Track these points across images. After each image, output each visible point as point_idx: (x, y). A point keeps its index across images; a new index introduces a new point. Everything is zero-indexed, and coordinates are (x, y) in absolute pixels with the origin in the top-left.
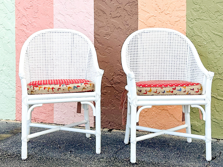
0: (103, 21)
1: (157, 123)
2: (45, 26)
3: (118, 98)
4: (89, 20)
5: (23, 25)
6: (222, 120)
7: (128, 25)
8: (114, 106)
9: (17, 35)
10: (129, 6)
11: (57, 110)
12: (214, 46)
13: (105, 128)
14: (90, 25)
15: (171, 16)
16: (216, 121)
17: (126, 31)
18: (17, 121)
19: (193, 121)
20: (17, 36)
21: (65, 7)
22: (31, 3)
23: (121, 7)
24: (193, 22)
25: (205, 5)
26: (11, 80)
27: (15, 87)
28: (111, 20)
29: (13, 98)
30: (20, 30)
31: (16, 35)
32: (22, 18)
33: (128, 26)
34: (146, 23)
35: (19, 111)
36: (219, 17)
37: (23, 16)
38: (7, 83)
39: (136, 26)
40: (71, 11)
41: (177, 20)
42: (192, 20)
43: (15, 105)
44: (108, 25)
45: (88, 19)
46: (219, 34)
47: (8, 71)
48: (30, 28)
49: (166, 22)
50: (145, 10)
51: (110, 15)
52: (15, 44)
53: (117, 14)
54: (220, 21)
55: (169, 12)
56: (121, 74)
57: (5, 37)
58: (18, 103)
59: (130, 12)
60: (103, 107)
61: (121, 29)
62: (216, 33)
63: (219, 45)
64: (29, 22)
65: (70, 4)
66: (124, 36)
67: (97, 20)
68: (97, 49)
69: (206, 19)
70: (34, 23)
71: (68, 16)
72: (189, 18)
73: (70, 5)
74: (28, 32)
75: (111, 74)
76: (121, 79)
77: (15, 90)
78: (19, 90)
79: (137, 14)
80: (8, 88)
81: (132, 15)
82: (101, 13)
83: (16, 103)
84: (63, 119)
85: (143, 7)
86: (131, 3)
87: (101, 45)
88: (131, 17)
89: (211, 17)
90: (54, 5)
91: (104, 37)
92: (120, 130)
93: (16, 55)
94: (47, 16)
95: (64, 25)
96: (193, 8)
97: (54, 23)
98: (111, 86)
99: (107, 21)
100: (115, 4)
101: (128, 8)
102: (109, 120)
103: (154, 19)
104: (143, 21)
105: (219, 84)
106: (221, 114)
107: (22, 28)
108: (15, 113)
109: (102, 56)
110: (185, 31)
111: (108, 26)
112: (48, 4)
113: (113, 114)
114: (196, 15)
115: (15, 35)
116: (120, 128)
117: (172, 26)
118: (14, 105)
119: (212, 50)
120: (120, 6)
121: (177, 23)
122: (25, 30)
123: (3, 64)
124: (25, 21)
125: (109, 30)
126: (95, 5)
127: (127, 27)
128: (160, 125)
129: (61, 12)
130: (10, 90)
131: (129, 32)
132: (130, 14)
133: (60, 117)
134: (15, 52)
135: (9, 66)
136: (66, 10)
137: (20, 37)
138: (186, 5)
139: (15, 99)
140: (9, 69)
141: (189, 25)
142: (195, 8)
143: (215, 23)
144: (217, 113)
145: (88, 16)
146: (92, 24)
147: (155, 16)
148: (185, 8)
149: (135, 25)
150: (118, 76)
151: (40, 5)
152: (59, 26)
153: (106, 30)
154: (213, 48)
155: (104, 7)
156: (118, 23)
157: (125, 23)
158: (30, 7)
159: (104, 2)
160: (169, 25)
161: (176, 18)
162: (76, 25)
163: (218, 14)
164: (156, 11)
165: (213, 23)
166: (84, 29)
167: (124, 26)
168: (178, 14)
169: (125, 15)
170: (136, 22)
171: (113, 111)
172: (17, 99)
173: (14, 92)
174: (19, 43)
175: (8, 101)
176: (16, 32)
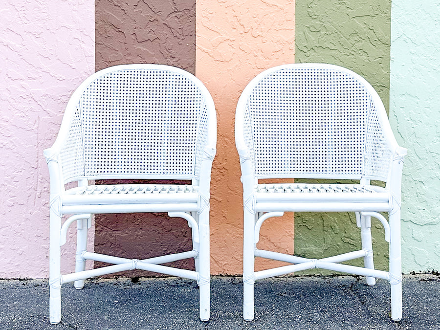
0: (117, 49)
1: (235, 256)
4: (83, 45)
7: (175, 58)
8: (141, 229)
10: (176, 19)
11: (2, 246)
13: (120, 275)
14: (86, 56)
15: (264, 40)
16: (352, 242)
19: (307, 245)
21: (24, 15)
23: (157, 21)
24: (308, 54)
25: (331, 21)
28: (135, 46)
33: (174, 60)
34: (212, 55)
36: (358, 45)
39: (190, 60)
40: (39, 25)
41: (277, 49)
42: (305, 50)
44: (129, 58)
45: (81, 43)
49: (255, 53)
50: (210, 27)
51: (133, 37)
53: (149, 35)
54: (360, 52)
55: (260, 34)
59: (179, 30)
60: (115, 232)
65: (36, 9)
67: (103, 46)
69: (334, 48)
71: (31, 35)
72: (301, 45)
73: (36, 12)
79: (193, 34)
81: (183, 37)
82: (112, 32)
84: (19, 265)
85: (206, 20)
86: (180, 13)
88: (179, 40)
89: (342, 43)
95: (21, 57)
96: (308, 26)
99: (127, 49)
100: (144, 14)
101: (173, 22)
103: (229, 47)
104: (206, 49)
111: (129, 60)
113: (140, 245)
114: (313, 39)
117: (268, 60)
120: (156, 17)
121: (276, 55)
126: (98, 15)
127: (171, 61)
128: (241, 260)
129: (11, 26)
132: (178, 35)
133: (8, 261)
136: (27, 21)
138: (294, 20)
141: (300, 59)
142: (314, 27)
143: (351, 56)
144: (353, 226)
145: (80, 38)
146: (90, 54)
147: (232, 39)
148: (292, 25)
149: (188, 57)
152: (7, 59)
155: (117, 19)
156: (150, 52)
157: (167, 52)
159: (119, 8)
160: (261, 58)
161: (275, 44)
162: (51, 56)
163: (357, 39)
164: (234, 31)
165: (346, 56)
166: (70, 65)
167: (165, 60)
168: (280, 36)
169: (167, 36)
170: (191, 52)
171: (139, 238)
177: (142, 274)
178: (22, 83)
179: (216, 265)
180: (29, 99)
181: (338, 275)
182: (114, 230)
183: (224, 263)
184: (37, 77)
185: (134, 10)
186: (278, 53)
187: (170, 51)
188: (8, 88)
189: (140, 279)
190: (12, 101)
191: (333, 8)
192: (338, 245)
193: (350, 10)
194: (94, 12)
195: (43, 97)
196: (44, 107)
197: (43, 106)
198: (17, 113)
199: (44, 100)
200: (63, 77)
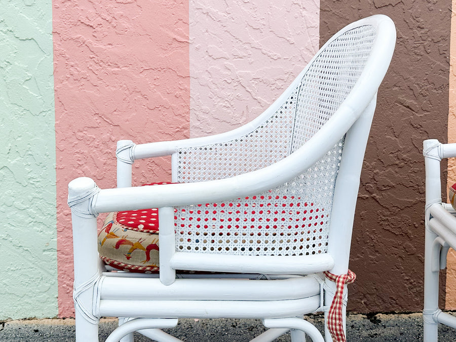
0: (348, 17)
2: (161, 28)
3: (388, 228)
4: (304, 13)
5: (83, 26)
8: (377, 251)
9: (58, 55)
14: (308, 28)
17: (415, 45)
18: (64, 319)
20: (61, 58)
26: (39, 196)
27: (55, 216)
29: (48, 250)
31: (55, 55)
33: (423, 31)
35: (70, 288)
38: (25, 207)
43: (54, 271)
45: (301, 10)
47: (27, 169)
48: (106, 33)
52: (52, 85)
56: (397, 162)
57: (16, 64)
61: (401, 39)
64: (105, 15)
66: (408, 59)
67: (331, 13)
74: (101, 46)
75: (368, 164)
76: (396, 175)
77: (56, 226)
78: (69, 226)
80: (27, 221)
83: (59, 267)
88: (430, 4)
92: (393, 313)
93: (56, 120)
95: (225, 29)
97: (190, 21)
98: (367, 196)
102: (361, 289)
107: (79, 36)
108: (57, 296)
113: (375, 272)
115: (52, 56)
116: (393, 307)
118: (51, 271)
122: (89, 40)
123: (8, 148)
124: (89, 13)
127: (419, 33)
130: (35, 228)
131: (423, 49)
134: (54, 110)
135: (30, 152)
137: (72, 63)
139: (54, 255)
140: (29, 163)
145: (300, 3)
146: (313, 25)
149: (441, 28)
150: (390, 169)
152: (207, 31)
157: (413, 21)
162: (263, 27)
166: (288, 39)
167: (411, 31)
171: (375, 263)
172: (63, 253)
173: (51, 233)
174: (65, 82)
175: (31, 261)
176: (57, 48)
177: (378, 309)
178: (226, 62)
180: (235, 84)
184: (245, 55)
187: (417, 19)
188: (208, 69)
190: (214, 86)
195: (253, 81)
196: (254, 94)
197: (252, 93)
198: (219, 102)
199: (254, 86)
200: (279, 55)
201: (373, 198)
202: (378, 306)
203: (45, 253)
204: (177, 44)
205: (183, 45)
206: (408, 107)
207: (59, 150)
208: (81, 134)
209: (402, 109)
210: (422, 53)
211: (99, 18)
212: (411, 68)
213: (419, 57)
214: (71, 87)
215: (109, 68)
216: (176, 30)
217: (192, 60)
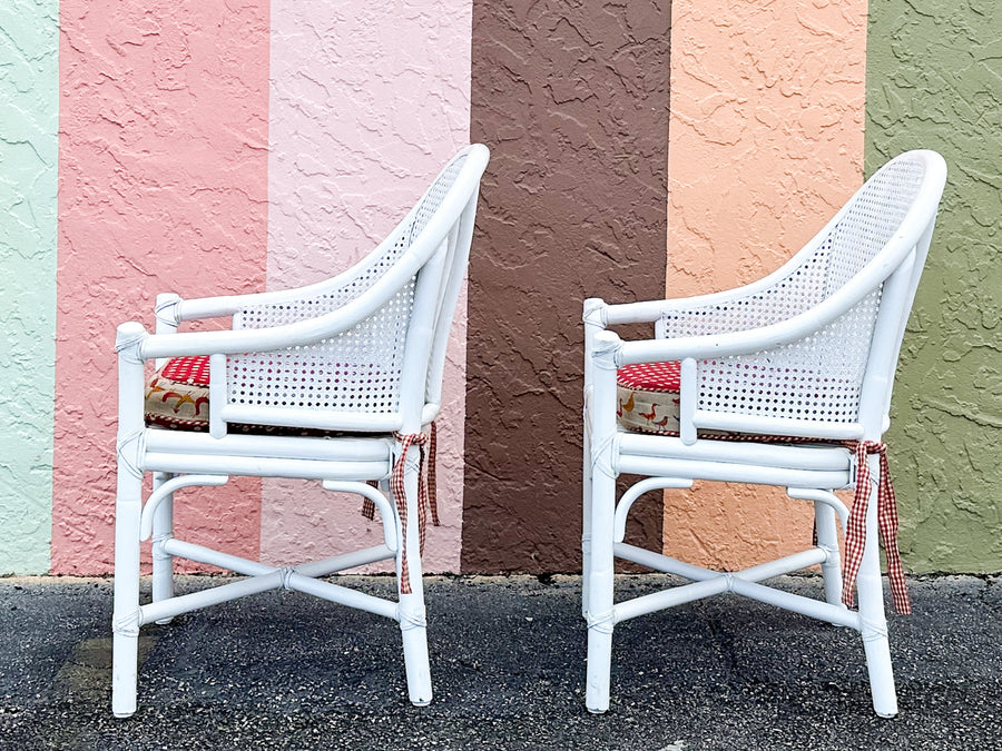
0: (513, 116)
1: (741, 533)
2: (226, 128)
3: (573, 440)
4: (447, 108)
5: (106, 124)
6: (993, 503)
7: (626, 135)
8: (556, 477)
9: (66, 166)
10: (632, 58)
11: (279, 509)
12: (970, 222)
13: (513, 570)
14: (452, 130)
15: (804, 103)
16: (973, 507)
17: (616, 161)
18: (60, 575)
20: (70, 172)
21: (331, 46)
22: (149, 19)
23: (594, 60)
24: (890, 131)
25: (937, 65)
26: (26, 382)
27: (52, 414)
28: (548, 111)
29: (40, 467)
30: (88, 147)
31: (61, 166)
32: (99, 88)
33: (627, 140)
34: (702, 130)
35: (71, 529)
36: (991, 115)
37: (102, 78)
38: (5, 399)
39: (658, 141)
40: (362, 66)
41: (830, 119)
42: (886, 123)
43: (48, 502)
44: (537, 134)
45: (442, 104)
46: (990, 177)
47: (12, 341)
48: (140, 135)
49: (786, 127)
50: (699, 75)
51: (546, 92)
52: (54, 211)
53: (577, 88)
54: (993, 129)
55: (797, 89)
58: (68, 492)
59: (636, 80)
60: (504, 482)
61: (595, 151)
62: (978, 173)
63: (987, 221)
64: (140, 108)
65: (356, 34)
66: (605, 181)
67: (487, 109)
68: (481, 233)
69: (942, 119)
70: (163, 116)
71: (344, 86)
72: (877, 113)
73: (356, 40)
74: (131, 154)
75: (544, 340)
77: (52, 430)
78: (74, 430)
79: (665, 89)
80: (8, 421)
81: (645, 95)
82: (505, 82)
83: (54, 494)
84: (312, 547)
85: (692, 61)
86: (639, 46)
87: (500, 219)
88: (637, 100)
89: (958, 111)
90: (273, 37)
91: (516, 186)
93: (59, 266)
94: (236, 82)
95: (324, 129)
96: (892, 75)
97: (271, 118)
98: (542, 390)
99: (532, 117)
100: (568, 47)
101: (625, 63)
102: (532, 536)
103: (736, 114)
104: (689, 119)
105: (983, 368)
106: (988, 479)
107: (98, 138)
108: (50, 540)
109: (506, 265)
110: (861, 162)
111: (537, 139)
112: (241, 31)
113: (553, 509)
114: (902, 102)
115: (56, 169)
117: (811, 142)
118: (41, 501)
119: (960, 236)
120: (591, 53)
121: (829, 133)
122: (115, 144)
124: (116, 104)
125: (542, 153)
126: (477, 47)
127: (621, 142)
128: (753, 541)
129: (307, 68)
130: (20, 432)
131: (627, 166)
132: (634, 90)
133: (291, 539)
134: (56, 249)
135: (16, 315)
136: (335, 60)
137: (87, 180)
138: (864, 63)
139: (48, 475)
140: (15, 332)
141: (875, 140)
142: (902, 77)
143: (975, 137)
144: (975, 476)
145: (440, 93)
146: (461, 126)
147: (741, 100)
148: (860, 74)
149: (655, 135)
150: (577, 349)
151: (198, 33)
152: (296, 133)
153: (527, 154)
154: (966, 231)
155: (516, 56)
156: (579, 124)
157: (613, 125)
158: (143, 39)
159: (518, 35)
160: (799, 138)
161: (827, 111)
162: (383, 128)
163: (987, 103)
164: (746, 83)
165: (966, 137)
166: (421, 146)
167: (609, 139)
168: (835, 96)
169: (613, 92)
170: (659, 124)
171: (552, 495)
172: (62, 473)
173: (45, 440)
174: (75, 208)
175: (9, 484)
176: (65, 155)
177: (557, 568)
178: (325, 181)
179: (702, 551)
180: (338, 215)
181: (947, 575)
182: (501, 479)
183: (718, 548)
184: (355, 169)
185: (550, 39)
186: (832, 129)
187: (618, 122)
188: (297, 191)
189: (553, 577)
190: (306, 216)
191: (941, 41)
192: (946, 514)
193: (975, 46)
194: (470, 42)
195: (366, 210)
196: (367, 229)
197: (365, 228)
198: (313, 241)
199: (367, 216)
200: (407, 170)
201: (551, 393)
202: (557, 562)
203: (32, 472)
204: (250, 152)
205: (258, 153)
206: (605, 254)
207: (62, 312)
208: (97, 288)
209: (596, 257)
210: (626, 173)
211: (131, 112)
212: (610, 195)
213: (621, 179)
214: (85, 215)
215: (143, 187)
216: (248, 130)
217: (271, 176)
